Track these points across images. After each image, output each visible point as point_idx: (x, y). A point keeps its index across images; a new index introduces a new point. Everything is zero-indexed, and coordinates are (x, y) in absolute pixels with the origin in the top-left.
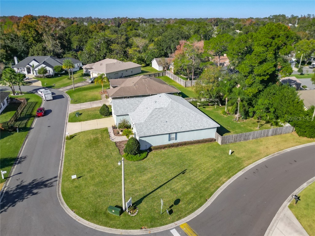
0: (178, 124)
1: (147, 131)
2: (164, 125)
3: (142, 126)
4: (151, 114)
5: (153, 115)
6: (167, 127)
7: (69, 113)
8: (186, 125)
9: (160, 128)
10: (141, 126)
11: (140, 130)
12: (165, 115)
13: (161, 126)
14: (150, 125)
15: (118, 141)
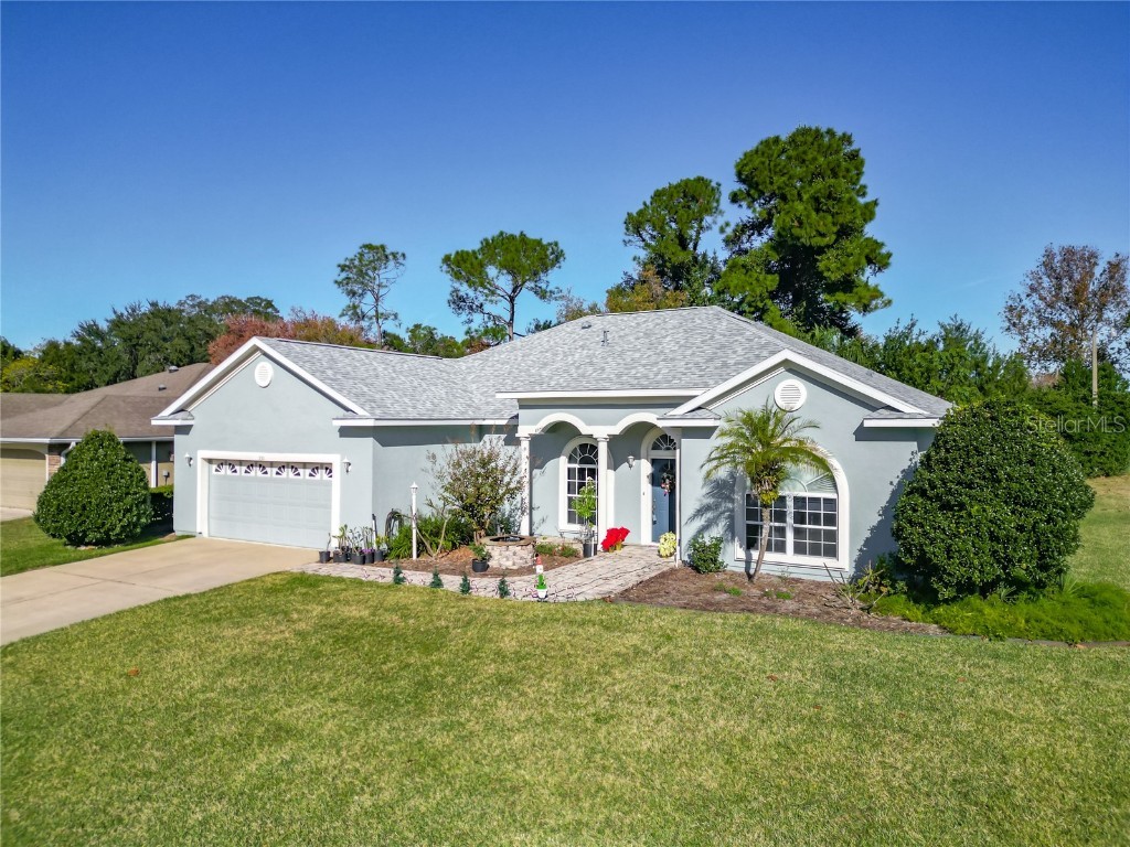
15: (606, 588)
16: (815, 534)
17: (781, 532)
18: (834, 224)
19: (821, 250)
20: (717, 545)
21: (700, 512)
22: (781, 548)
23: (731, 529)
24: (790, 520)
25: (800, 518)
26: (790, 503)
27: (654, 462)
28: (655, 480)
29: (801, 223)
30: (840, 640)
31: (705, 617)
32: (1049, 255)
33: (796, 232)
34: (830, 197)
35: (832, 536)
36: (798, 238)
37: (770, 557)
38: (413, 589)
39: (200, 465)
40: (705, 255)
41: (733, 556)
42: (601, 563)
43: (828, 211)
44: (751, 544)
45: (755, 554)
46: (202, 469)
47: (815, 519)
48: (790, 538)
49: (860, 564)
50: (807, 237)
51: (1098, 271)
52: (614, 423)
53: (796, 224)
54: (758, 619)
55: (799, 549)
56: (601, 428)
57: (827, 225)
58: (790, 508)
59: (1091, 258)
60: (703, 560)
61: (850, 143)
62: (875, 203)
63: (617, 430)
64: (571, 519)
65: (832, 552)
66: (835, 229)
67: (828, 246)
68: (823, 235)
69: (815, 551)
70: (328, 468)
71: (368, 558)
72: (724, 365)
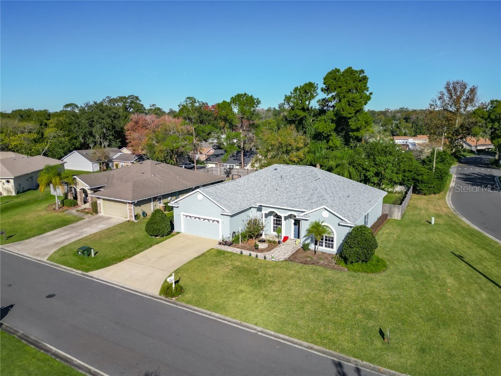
15: (285, 257)
16: (329, 244)
17: (322, 242)
18: (354, 110)
19: (350, 118)
20: (308, 245)
21: (305, 236)
22: (322, 246)
23: (312, 241)
24: (324, 240)
25: (326, 240)
26: (324, 237)
27: (295, 220)
28: (295, 224)
29: (343, 110)
30: (329, 273)
31: (305, 266)
32: (448, 84)
33: (342, 112)
34: (353, 101)
35: (332, 244)
36: (342, 114)
37: (320, 247)
38: (245, 256)
39: (182, 216)
40: (312, 107)
41: (312, 247)
42: (283, 246)
43: (352, 106)
44: (316, 244)
45: (317, 246)
46: (182, 218)
47: (329, 240)
48: (324, 244)
49: (338, 250)
50: (345, 114)
51: (466, 91)
52: (286, 213)
53: (342, 110)
54: (315, 267)
55: (326, 246)
56: (283, 214)
57: (352, 110)
58: (324, 238)
59: (464, 86)
60: (305, 247)
61: (364, 73)
62: (371, 94)
63: (286, 215)
64: (274, 231)
65: (332, 247)
66: (355, 111)
67: (352, 117)
68: (350, 114)
69: (329, 247)
70: (218, 222)
71: (230, 245)
72: (312, 202)
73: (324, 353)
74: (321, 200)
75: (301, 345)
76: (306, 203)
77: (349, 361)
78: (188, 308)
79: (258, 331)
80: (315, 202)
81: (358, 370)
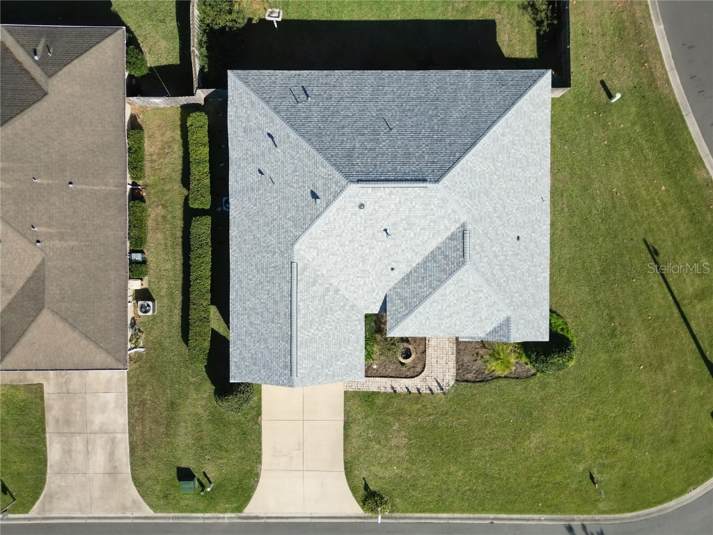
0: (529, 204)
1: (538, 308)
2: (526, 248)
3: (522, 319)
4: (487, 280)
5: (493, 274)
6: (536, 243)
7: (149, 512)
8: (537, 181)
9: (535, 266)
10: (522, 321)
11: (532, 329)
12: (497, 234)
13: (529, 261)
14: (521, 295)
72: (481, 320)
73: (553, 520)
74: (495, 312)
75: (534, 520)
76: (473, 324)
77: (573, 520)
78: (410, 518)
79: (493, 519)
80: (486, 319)
81: (584, 527)
